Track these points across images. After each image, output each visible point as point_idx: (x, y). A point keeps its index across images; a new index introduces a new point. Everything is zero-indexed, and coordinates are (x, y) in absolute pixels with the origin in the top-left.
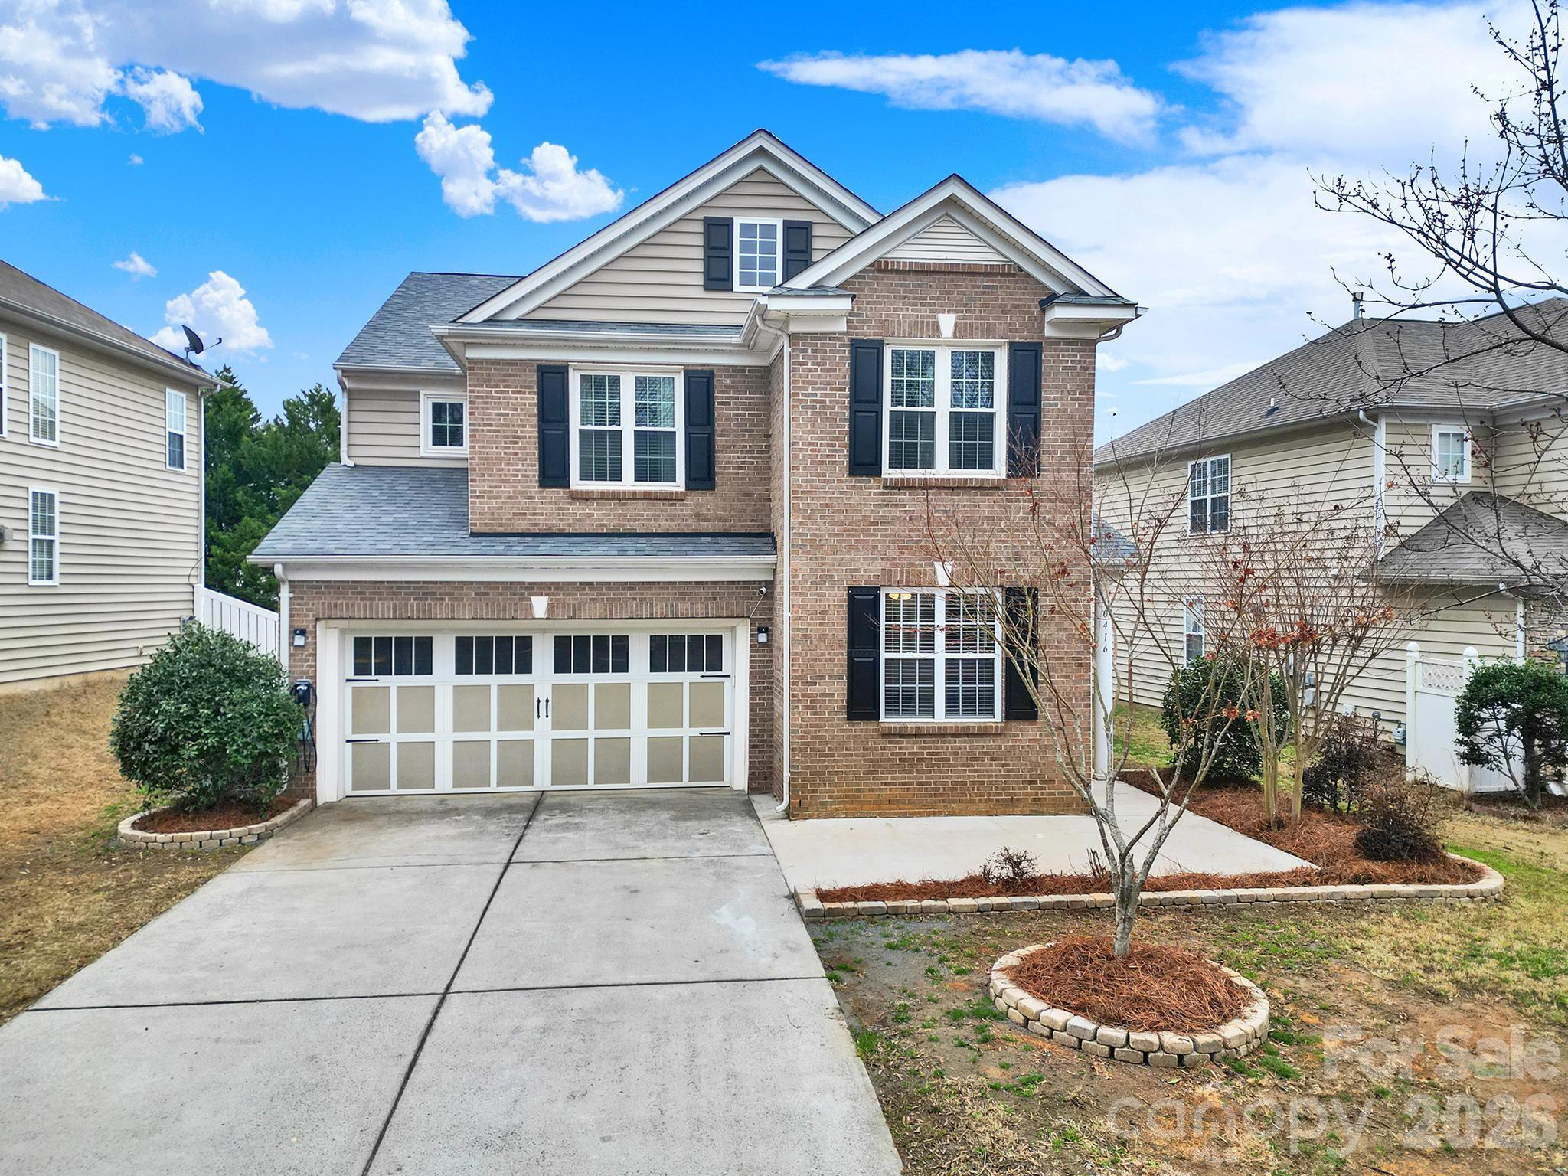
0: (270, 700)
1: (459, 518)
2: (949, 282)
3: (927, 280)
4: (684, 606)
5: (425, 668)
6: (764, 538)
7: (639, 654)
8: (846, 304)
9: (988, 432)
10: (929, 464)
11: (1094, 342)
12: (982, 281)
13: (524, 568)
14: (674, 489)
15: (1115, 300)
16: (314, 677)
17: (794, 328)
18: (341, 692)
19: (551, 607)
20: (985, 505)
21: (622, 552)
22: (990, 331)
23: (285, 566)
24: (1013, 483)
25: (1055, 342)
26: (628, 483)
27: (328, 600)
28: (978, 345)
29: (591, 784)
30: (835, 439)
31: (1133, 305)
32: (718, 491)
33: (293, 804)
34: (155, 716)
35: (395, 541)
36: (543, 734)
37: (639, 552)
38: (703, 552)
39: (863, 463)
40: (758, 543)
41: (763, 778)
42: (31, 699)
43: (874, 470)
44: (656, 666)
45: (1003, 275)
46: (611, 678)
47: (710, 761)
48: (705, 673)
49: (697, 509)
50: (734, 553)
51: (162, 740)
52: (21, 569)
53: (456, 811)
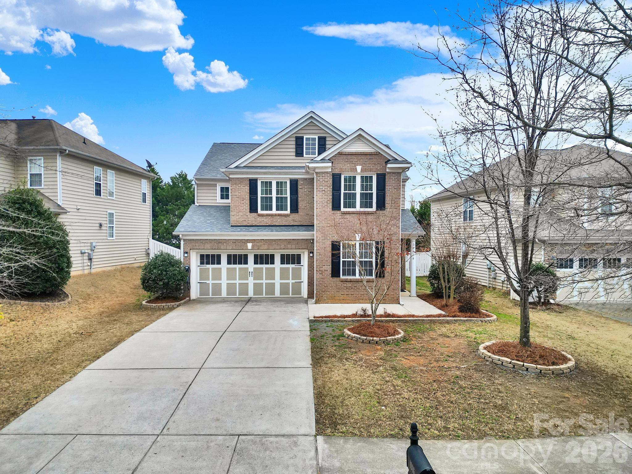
0: (180, 271)
1: (228, 221)
2: (359, 157)
3: (353, 157)
4: (289, 246)
5: (219, 263)
6: (311, 226)
7: (277, 259)
8: (330, 164)
9: (371, 198)
10: (354, 207)
11: (401, 173)
12: (369, 157)
13: (245, 235)
14: (287, 213)
15: (406, 162)
16: (190, 265)
17: (317, 171)
18: (197, 269)
19: (253, 246)
20: (370, 218)
21: (272, 231)
22: (371, 170)
23: (182, 235)
24: (378, 212)
25: (390, 173)
26: (274, 211)
27: (193, 244)
28: (368, 174)
29: (264, 296)
30: (328, 200)
31: (410, 163)
32: (299, 213)
33: (185, 299)
34: (152, 274)
35: (211, 228)
36: (251, 281)
37: (277, 231)
38: (294, 231)
39: (336, 206)
40: (310, 228)
41: (311, 295)
42: (109, 272)
43: (339, 208)
44: (282, 263)
45: (375, 155)
46: (269, 266)
47: (297, 288)
48: (296, 265)
49: (293, 219)
50: (303, 231)
51: (154, 280)
52: (106, 235)
53: (228, 301)
